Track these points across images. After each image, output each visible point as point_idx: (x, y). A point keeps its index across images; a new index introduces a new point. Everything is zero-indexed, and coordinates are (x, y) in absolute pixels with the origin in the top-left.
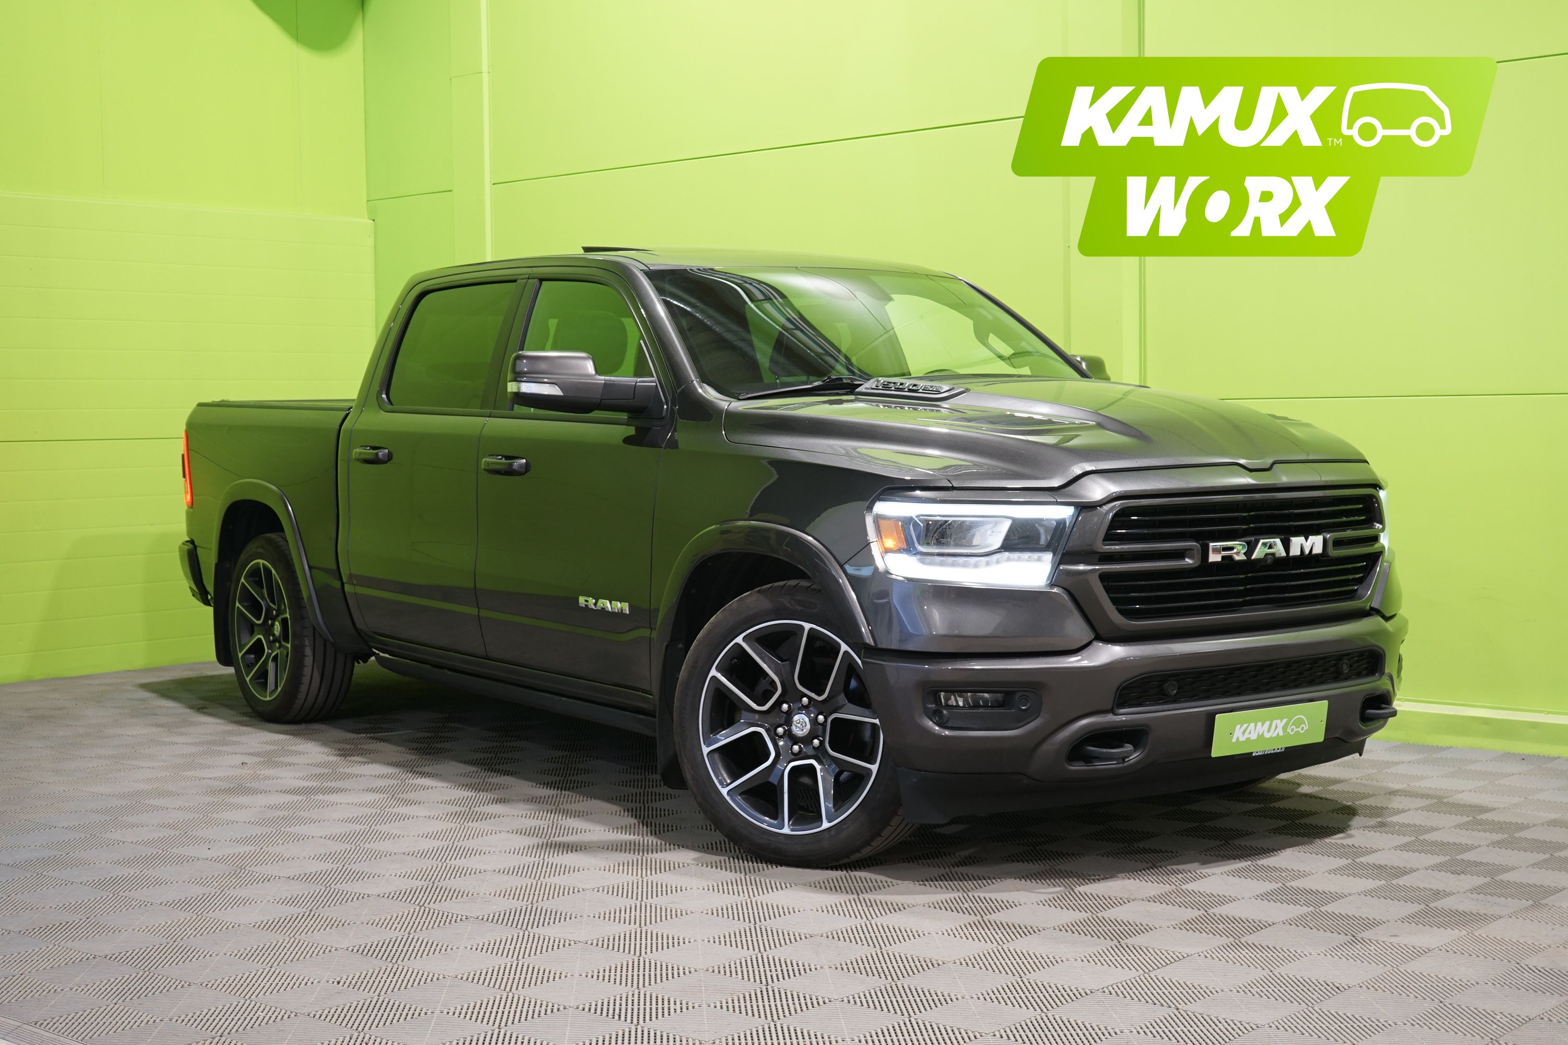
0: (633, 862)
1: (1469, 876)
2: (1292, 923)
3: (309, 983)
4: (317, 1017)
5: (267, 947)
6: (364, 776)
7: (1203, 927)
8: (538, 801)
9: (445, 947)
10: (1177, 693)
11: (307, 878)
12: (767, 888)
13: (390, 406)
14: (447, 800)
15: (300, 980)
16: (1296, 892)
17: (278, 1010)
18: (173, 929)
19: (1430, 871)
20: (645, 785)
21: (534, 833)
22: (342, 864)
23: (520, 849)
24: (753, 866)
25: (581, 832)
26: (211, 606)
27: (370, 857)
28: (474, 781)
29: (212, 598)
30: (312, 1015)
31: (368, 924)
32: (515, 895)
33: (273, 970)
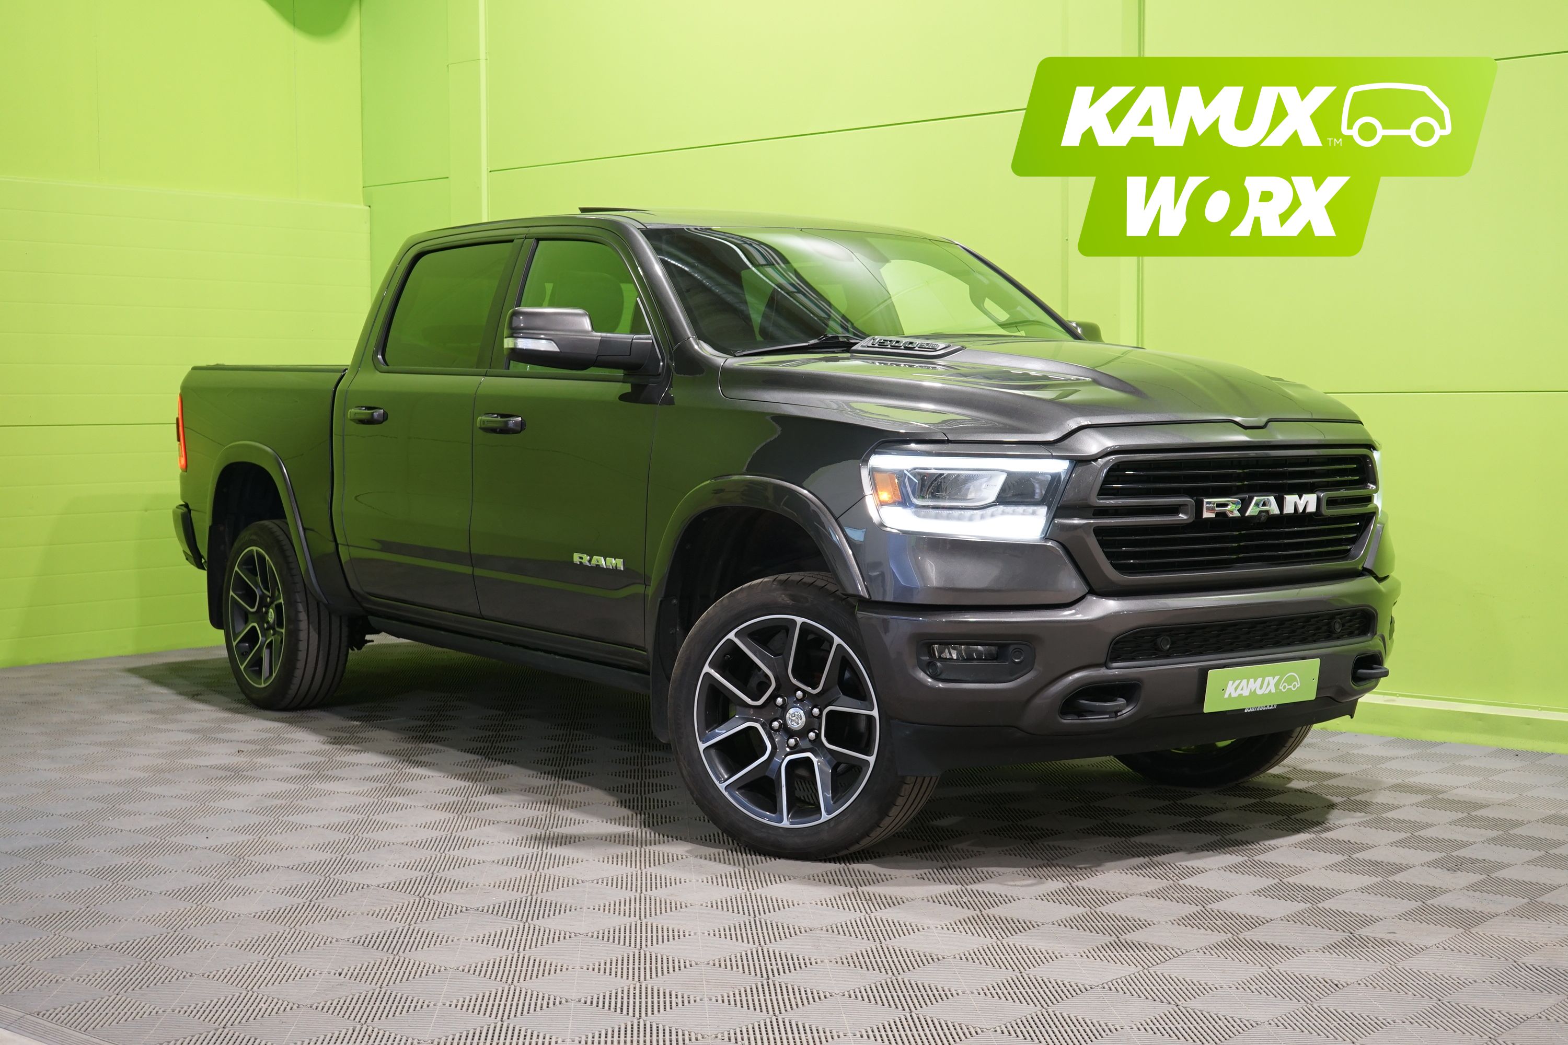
0: (631, 853)
1: (1465, 873)
2: (1289, 919)
3: (311, 975)
4: (320, 1008)
5: (267, 937)
6: (361, 764)
7: (1201, 922)
8: (535, 791)
9: (445, 938)
10: (1170, 648)
11: (307, 868)
12: (766, 881)
13: (385, 366)
14: (444, 790)
15: (301, 972)
16: (1293, 888)
17: (280, 1002)
18: (174, 919)
19: (1426, 868)
20: (642, 776)
21: (532, 824)
22: (341, 854)
23: (518, 840)
24: (752, 859)
25: (579, 823)
26: (204, 569)
27: (368, 846)
28: (470, 770)
29: (205, 562)
30: (314, 1007)
31: (368, 914)
32: (514, 886)
33: (274, 961)
